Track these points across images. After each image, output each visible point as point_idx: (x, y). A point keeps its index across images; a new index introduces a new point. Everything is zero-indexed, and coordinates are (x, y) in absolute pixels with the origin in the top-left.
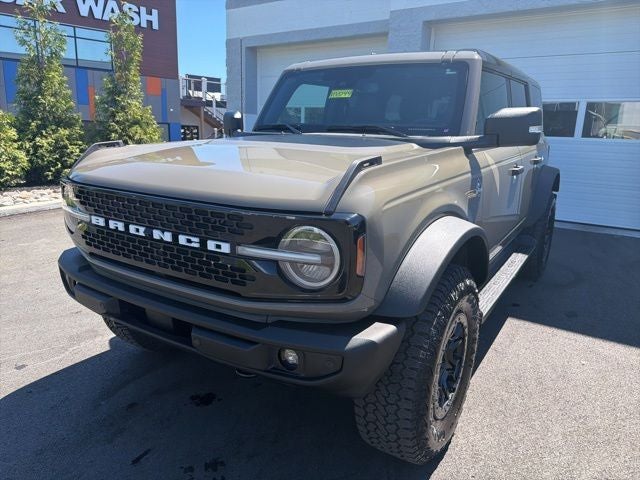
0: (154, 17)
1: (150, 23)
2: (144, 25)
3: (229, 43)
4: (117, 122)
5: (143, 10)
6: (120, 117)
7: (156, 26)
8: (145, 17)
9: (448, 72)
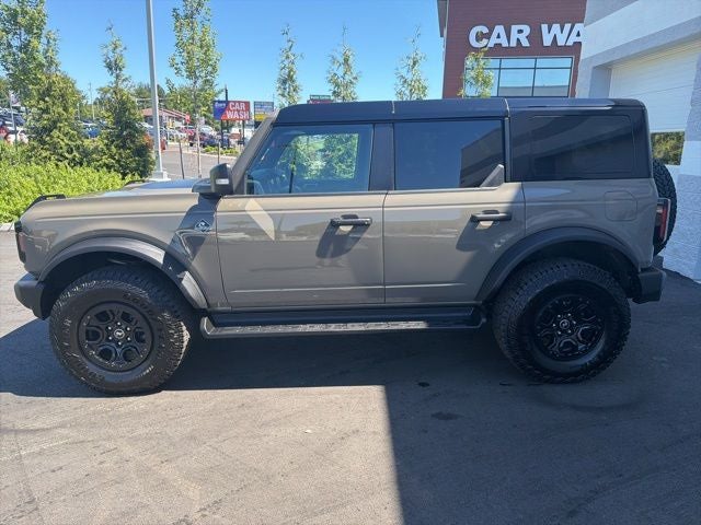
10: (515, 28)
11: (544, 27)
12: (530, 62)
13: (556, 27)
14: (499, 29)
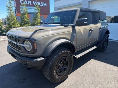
0: (46, 4)
1: (45, 5)
2: (44, 6)
3: (55, 8)
4: (36, 23)
5: (44, 3)
6: (36, 22)
7: (46, 6)
8: (44, 4)
9: (73, 12)
10: (28, 1)
11: (33, 2)
12: (32, 8)
13: (35, 2)
14: (26, 1)
